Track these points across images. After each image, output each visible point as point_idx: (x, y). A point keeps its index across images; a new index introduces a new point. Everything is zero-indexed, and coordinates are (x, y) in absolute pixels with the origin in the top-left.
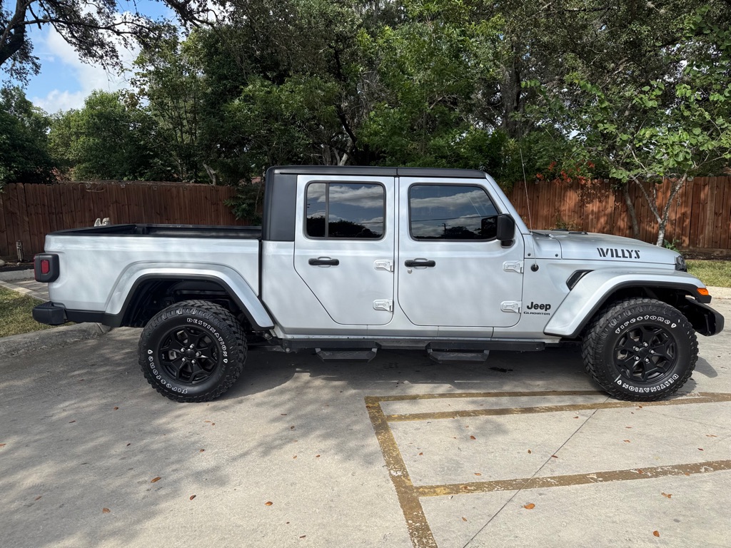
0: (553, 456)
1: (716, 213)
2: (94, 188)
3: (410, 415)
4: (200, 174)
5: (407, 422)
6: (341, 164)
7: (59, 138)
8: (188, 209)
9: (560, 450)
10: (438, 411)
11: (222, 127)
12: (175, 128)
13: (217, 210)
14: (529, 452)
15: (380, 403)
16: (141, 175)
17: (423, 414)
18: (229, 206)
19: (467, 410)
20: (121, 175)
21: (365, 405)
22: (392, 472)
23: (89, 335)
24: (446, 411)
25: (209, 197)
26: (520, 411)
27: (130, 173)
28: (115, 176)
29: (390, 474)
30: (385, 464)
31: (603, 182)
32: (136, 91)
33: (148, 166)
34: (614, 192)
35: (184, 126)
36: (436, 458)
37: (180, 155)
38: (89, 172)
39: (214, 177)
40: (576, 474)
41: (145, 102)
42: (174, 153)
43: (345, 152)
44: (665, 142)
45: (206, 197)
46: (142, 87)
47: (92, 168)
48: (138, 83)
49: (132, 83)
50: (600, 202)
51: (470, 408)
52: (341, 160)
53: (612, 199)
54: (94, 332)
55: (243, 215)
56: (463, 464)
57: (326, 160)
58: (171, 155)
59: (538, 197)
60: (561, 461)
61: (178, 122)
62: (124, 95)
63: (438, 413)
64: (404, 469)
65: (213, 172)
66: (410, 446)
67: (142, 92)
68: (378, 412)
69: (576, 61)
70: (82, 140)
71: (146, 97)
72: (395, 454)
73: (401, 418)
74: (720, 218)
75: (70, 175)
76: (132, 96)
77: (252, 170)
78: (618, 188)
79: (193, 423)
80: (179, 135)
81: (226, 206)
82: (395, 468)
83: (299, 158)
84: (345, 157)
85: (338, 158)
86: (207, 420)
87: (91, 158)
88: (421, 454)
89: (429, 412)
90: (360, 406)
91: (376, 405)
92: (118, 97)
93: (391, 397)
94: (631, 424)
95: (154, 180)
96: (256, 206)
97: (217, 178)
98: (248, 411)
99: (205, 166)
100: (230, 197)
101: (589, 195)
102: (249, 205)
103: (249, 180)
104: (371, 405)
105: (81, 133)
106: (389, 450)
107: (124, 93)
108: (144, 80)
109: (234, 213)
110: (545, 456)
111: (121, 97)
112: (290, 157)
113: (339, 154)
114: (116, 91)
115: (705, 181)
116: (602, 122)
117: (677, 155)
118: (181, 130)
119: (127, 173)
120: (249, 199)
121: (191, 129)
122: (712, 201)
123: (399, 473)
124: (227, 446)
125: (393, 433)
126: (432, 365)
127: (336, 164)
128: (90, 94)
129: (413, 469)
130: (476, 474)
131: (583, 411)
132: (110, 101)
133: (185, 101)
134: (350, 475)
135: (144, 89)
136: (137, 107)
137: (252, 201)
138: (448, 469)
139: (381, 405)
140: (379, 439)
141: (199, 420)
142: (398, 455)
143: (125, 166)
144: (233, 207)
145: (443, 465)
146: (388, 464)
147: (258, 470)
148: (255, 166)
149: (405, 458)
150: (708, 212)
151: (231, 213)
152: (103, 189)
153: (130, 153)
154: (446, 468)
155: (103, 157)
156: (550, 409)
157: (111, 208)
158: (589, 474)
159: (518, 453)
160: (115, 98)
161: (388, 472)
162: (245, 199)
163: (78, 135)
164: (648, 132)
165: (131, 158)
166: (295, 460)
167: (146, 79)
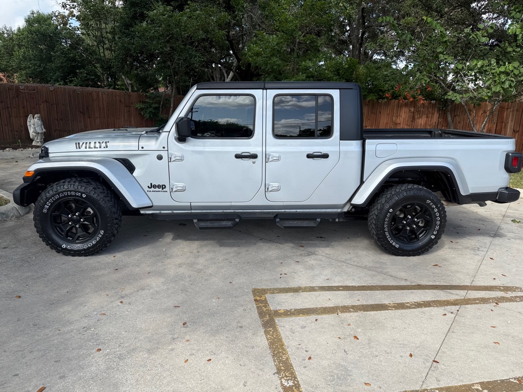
0: (434, 361)
1: (514, 131)
2: (27, 89)
3: (295, 310)
4: (119, 83)
5: (293, 318)
6: (228, 80)
7: (5, 48)
8: (105, 109)
9: (439, 354)
10: (320, 306)
11: (133, 44)
12: (98, 45)
13: (129, 111)
14: (411, 355)
15: (266, 296)
16: (71, 81)
17: (307, 309)
18: (139, 108)
19: (346, 305)
20: (54, 81)
21: (253, 299)
22: (283, 381)
23: (7, 216)
24: (327, 305)
25: (123, 100)
26: (394, 307)
27: (61, 79)
28: (50, 81)
29: (282, 385)
30: (276, 371)
31: (431, 103)
32: (67, 13)
33: (75, 75)
34: (439, 110)
35: (105, 44)
36: (325, 363)
37: (102, 67)
38: (29, 76)
39: (130, 86)
40: (461, 384)
41: (74, 23)
42: (98, 65)
43: (231, 70)
44: (493, 71)
45: (120, 101)
46: (71, 10)
47: (32, 74)
48: (68, 7)
49: (63, 6)
50: (427, 117)
51: (348, 302)
52: (228, 77)
53: (436, 115)
54: (12, 214)
55: (150, 116)
56: (351, 371)
57: (216, 77)
58: (95, 67)
59: (380, 112)
60: (443, 366)
61: (100, 41)
62: (57, 16)
63: (320, 308)
64: (295, 378)
65: (129, 82)
66: (298, 348)
67: (71, 14)
68: (265, 307)
69: (410, 8)
70: (22, 51)
71: (74, 18)
72: (284, 358)
73: (288, 313)
74: (517, 134)
75: (14, 79)
76: (63, 17)
77: (159, 82)
78: (443, 108)
79: (89, 316)
80: (102, 51)
81: (137, 108)
82: (286, 376)
83: (195, 72)
84: (231, 74)
85: (226, 75)
86: (103, 312)
87: (31, 66)
88: (310, 358)
89: (312, 306)
90: (248, 299)
91: (263, 298)
92: (52, 17)
93: (276, 289)
94: (494, 324)
95: (80, 86)
96: (161, 109)
97: (132, 87)
98: (143, 303)
99: (123, 77)
100: (140, 102)
101: (419, 112)
102: (155, 108)
103: (156, 89)
104: (258, 298)
105: (22, 45)
106: (279, 352)
107: (57, 14)
108: (73, 5)
109: (143, 114)
110: (427, 361)
111: (54, 18)
112: (188, 71)
113: (226, 72)
114: (50, 12)
115: (508, 105)
116: (442, 53)
117: (504, 83)
118: (103, 47)
119: (59, 80)
120: (155, 103)
121: (111, 46)
122: (512, 121)
123: (291, 383)
124: (119, 346)
125: (281, 332)
126: (309, 255)
127: (224, 80)
128: (29, 13)
129: (304, 377)
130: (366, 384)
131: (449, 307)
132: (45, 20)
133: (106, 24)
134: (241, 385)
135: (73, 11)
136: (68, 26)
137: (157, 105)
138: (338, 378)
139: (268, 299)
140: (268, 340)
141: (95, 313)
142: (287, 359)
143: (58, 73)
144: (142, 109)
145: (332, 372)
146: (279, 371)
147: (148, 377)
148: (162, 79)
149: (295, 362)
150: (508, 130)
151: (140, 114)
152: (34, 90)
153: (62, 63)
154: (336, 376)
155: (40, 66)
156: (419, 305)
157: (42, 106)
158: (473, 385)
159: (401, 356)
160: (50, 17)
161: (279, 381)
162: (153, 103)
163: (20, 46)
164: (480, 63)
165: (62, 67)
166: (186, 364)
167: (75, 4)
